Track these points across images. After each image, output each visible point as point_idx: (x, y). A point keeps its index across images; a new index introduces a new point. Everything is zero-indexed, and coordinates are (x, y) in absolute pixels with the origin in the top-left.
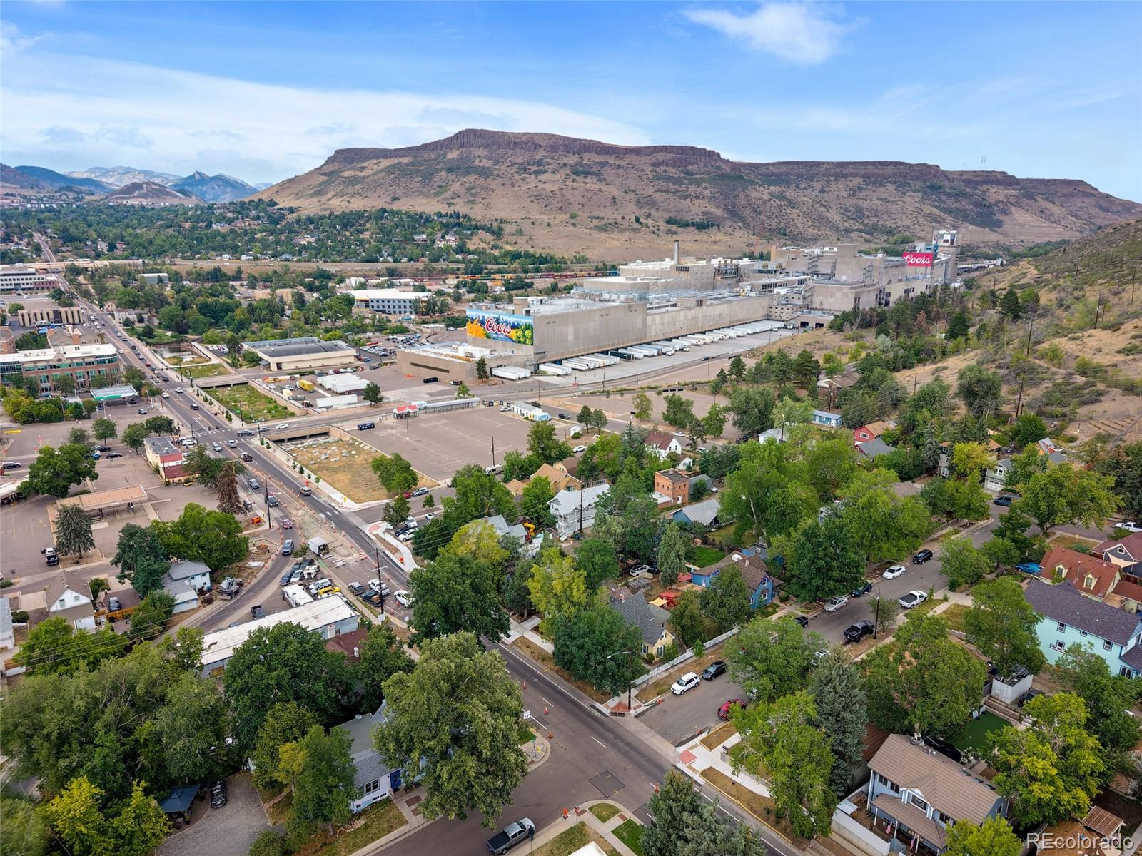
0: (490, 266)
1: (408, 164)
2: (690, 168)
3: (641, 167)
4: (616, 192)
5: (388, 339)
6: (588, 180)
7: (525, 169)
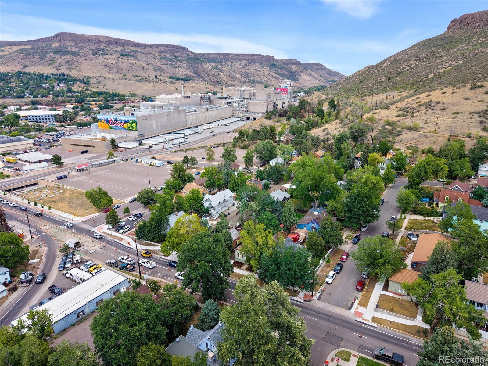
0: (88, 99)
1: (30, 49)
2: (176, 54)
3: (154, 53)
4: (143, 65)
5: (47, 135)
6: (129, 58)
7: (96, 53)
